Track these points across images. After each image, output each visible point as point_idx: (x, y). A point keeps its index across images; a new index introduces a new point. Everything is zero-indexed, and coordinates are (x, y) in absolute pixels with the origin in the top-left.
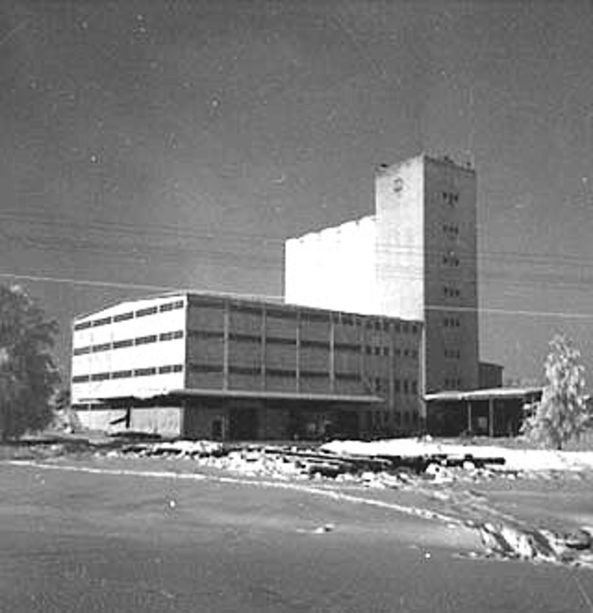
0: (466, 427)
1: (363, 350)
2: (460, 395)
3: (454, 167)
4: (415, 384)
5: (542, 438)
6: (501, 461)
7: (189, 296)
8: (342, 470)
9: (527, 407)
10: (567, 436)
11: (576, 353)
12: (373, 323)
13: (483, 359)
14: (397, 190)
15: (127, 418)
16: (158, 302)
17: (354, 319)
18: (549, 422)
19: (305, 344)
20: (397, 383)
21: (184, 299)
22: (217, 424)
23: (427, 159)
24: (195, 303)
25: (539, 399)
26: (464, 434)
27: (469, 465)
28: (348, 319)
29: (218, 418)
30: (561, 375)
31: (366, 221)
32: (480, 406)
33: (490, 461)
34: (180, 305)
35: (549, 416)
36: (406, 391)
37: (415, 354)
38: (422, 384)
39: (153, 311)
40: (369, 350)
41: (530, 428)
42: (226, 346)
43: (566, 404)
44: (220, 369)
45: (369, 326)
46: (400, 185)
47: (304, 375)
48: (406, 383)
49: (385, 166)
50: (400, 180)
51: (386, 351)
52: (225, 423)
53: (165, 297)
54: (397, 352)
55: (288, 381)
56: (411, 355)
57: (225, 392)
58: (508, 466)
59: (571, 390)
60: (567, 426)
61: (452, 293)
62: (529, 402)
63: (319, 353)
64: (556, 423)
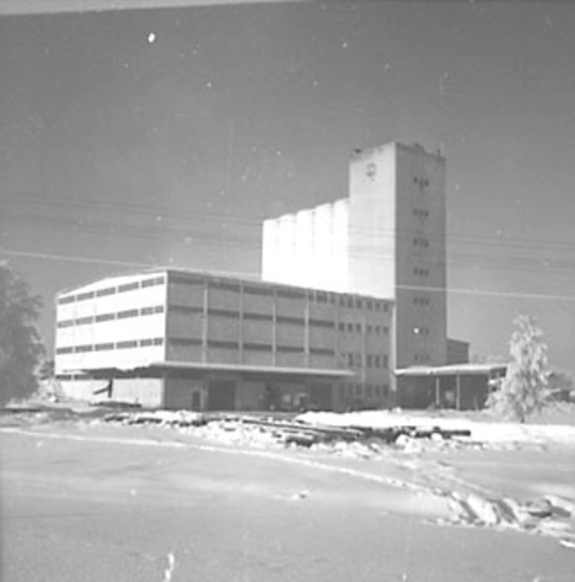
0: (434, 400)
1: (337, 326)
2: (428, 370)
3: (424, 154)
4: (386, 358)
5: (505, 412)
6: (467, 433)
7: (169, 272)
8: (316, 440)
9: (492, 382)
10: (530, 410)
11: (539, 333)
12: (346, 301)
13: (450, 336)
14: (370, 174)
15: (110, 388)
16: (139, 278)
17: (329, 297)
18: (512, 397)
19: (281, 320)
20: (369, 358)
21: (165, 275)
22: (196, 395)
23: (399, 147)
24: (175, 279)
25: (503, 375)
26: (431, 407)
27: (437, 437)
28: (322, 297)
29: (196, 389)
30: (525, 352)
31: (340, 204)
32: (448, 381)
33: (457, 433)
34: (160, 281)
35: (512, 391)
36: (378, 366)
37: (386, 330)
38: (393, 359)
39: (135, 286)
40: (342, 326)
41: (495, 402)
42: (205, 321)
43: (529, 380)
44: (199, 342)
45: (342, 303)
46: (372, 169)
47: (280, 349)
48: (378, 358)
49: (358, 151)
50: (373, 165)
51: (359, 327)
52: (204, 394)
53: (146, 273)
54: (369, 328)
55: (266, 355)
56: (381, 330)
57: (204, 365)
58: (473, 438)
59: (534, 366)
60: (530, 401)
61: (422, 273)
62: (494, 377)
63: (294, 328)
64: (519, 397)
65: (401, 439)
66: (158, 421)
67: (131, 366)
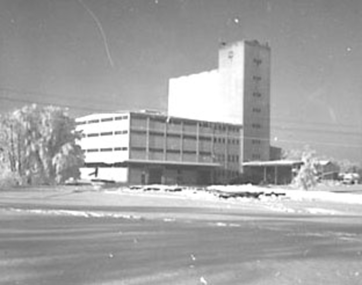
0: (263, 179)
1: (213, 140)
2: (260, 163)
3: (259, 46)
4: (238, 158)
5: (299, 186)
6: (284, 194)
7: (131, 114)
9: (294, 170)
10: (310, 186)
11: (314, 152)
12: (218, 126)
13: (272, 144)
14: (230, 57)
16: (114, 115)
17: (209, 124)
18: (302, 180)
19: (185, 137)
20: (229, 156)
21: (129, 115)
22: (143, 176)
23: (246, 43)
24: (134, 117)
25: (299, 168)
26: (262, 183)
27: (273, 196)
28: (205, 124)
30: (308, 161)
31: (214, 72)
32: (270, 169)
33: (280, 194)
34: (126, 118)
35: (303, 177)
36: (233, 160)
37: (238, 142)
38: (241, 157)
39: (111, 119)
40: (215, 140)
41: (295, 182)
42: (148, 138)
43: (309, 173)
44: (144, 149)
45: (215, 128)
46: (231, 55)
47: (184, 152)
48: (233, 157)
49: (224, 44)
50: (231, 52)
51: (224, 140)
52: (147, 176)
53: (118, 113)
54: (229, 141)
55: (176, 155)
56: (236, 142)
57: (147, 161)
58: (287, 196)
59: (312, 167)
60: (310, 182)
61: (257, 110)
62: (294, 168)
63: (191, 141)
64: (305, 180)
65: (260, 196)
66: (158, 189)
67: (113, 162)
